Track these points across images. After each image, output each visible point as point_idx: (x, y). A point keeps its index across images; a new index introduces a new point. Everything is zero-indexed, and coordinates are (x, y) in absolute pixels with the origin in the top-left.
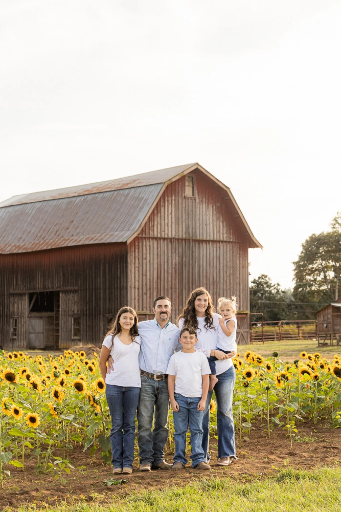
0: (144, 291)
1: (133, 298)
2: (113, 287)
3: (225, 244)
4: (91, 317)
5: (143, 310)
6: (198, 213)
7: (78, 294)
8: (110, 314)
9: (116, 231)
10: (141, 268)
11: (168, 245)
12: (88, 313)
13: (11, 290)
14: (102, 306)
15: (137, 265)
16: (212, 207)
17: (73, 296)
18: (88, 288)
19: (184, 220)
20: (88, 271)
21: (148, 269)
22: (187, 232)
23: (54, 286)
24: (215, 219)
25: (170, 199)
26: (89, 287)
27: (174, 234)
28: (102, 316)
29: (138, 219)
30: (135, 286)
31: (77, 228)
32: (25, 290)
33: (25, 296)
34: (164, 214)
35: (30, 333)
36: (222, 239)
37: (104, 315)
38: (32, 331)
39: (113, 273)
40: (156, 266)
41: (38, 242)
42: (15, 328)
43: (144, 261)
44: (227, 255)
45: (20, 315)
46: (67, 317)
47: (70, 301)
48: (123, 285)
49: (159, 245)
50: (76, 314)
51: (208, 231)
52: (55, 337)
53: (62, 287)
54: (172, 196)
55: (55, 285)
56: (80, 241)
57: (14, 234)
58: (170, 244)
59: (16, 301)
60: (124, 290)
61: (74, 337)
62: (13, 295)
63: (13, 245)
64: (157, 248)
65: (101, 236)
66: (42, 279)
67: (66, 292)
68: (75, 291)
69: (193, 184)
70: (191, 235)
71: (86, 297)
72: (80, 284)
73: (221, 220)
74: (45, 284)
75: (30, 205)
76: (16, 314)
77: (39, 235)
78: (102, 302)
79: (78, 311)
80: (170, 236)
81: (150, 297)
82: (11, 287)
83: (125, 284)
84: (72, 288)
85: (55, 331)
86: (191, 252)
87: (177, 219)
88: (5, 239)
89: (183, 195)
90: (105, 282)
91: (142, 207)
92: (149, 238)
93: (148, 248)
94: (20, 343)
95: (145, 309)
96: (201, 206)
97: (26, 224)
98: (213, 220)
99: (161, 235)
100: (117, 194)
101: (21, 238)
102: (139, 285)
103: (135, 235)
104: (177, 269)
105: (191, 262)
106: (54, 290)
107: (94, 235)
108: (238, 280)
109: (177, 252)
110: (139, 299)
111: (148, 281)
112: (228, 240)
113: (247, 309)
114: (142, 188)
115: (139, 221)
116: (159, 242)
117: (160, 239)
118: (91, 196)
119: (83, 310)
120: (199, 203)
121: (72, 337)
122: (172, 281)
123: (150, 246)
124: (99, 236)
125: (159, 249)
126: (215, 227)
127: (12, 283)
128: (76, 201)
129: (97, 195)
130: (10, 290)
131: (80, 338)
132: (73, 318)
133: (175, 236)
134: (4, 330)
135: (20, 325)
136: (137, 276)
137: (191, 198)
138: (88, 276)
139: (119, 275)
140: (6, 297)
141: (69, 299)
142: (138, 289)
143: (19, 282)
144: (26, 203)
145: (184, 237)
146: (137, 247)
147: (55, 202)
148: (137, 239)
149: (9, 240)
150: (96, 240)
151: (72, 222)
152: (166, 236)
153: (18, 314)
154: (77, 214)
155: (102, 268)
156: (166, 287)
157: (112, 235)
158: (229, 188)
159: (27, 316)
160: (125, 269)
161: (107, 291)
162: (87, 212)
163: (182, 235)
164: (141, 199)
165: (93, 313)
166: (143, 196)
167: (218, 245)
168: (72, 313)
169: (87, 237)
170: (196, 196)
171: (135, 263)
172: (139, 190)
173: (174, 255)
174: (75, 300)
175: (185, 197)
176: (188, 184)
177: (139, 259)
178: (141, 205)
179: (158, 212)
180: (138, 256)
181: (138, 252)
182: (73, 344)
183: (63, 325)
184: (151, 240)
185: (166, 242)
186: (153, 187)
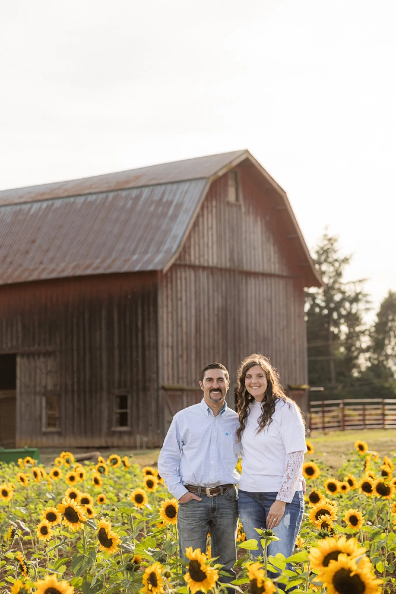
0: (180, 352)
1: (166, 362)
2: (128, 344)
3: (276, 279)
4: (82, 395)
5: (178, 382)
6: (244, 230)
7: (55, 358)
8: (122, 389)
9: (134, 253)
10: (175, 314)
11: (208, 279)
12: (76, 388)
14: (105, 376)
15: (170, 310)
16: (261, 220)
17: (43, 362)
18: (75, 347)
19: (227, 239)
20: (75, 320)
21: (184, 316)
22: (232, 260)
23: (4, 346)
24: (264, 240)
25: (209, 205)
26: (78, 345)
27: (215, 261)
28: (105, 394)
29: (172, 234)
30: (168, 343)
31: (48, 250)
36: (273, 272)
37: (109, 392)
39: (128, 322)
40: (193, 311)
43: (179, 302)
44: (279, 296)
46: (33, 397)
47: (38, 371)
48: (149, 341)
49: (197, 278)
50: (51, 391)
51: (257, 259)
53: (20, 348)
54: (212, 201)
55: (7, 343)
56: (63, 271)
58: (210, 277)
60: (152, 350)
61: (46, 428)
64: (195, 283)
65: (103, 261)
67: (28, 355)
68: (47, 354)
69: (237, 183)
70: (236, 264)
71: (72, 363)
72: (58, 342)
73: (272, 240)
78: (105, 369)
79: (55, 386)
80: (211, 264)
81: (187, 362)
83: (153, 340)
84: (42, 348)
86: (236, 291)
87: (220, 237)
89: (226, 200)
90: (110, 338)
91: (175, 217)
92: (185, 266)
93: (184, 281)
95: (180, 381)
96: (248, 219)
98: (262, 242)
99: (200, 261)
100: (114, 198)
102: (173, 342)
103: (172, 261)
104: (220, 317)
105: (237, 307)
106: (2, 352)
107: (88, 262)
108: (293, 337)
110: (173, 365)
111: (184, 336)
112: (281, 273)
113: (304, 384)
114: (163, 187)
115: (175, 237)
116: (197, 272)
117: (199, 267)
119: (66, 385)
120: (245, 213)
121: (44, 429)
122: (214, 336)
123: (186, 279)
124: (101, 262)
125: (197, 284)
126: (265, 252)
128: (30, 209)
129: (72, 200)
131: (60, 430)
132: (44, 399)
133: (217, 263)
136: (170, 326)
137: (236, 206)
138: (75, 328)
139: (140, 325)
141: (36, 367)
142: (172, 348)
145: (228, 265)
146: (169, 280)
148: (175, 267)
150: (97, 268)
151: (34, 241)
152: (206, 264)
154: (39, 228)
155: (104, 313)
156: (207, 346)
157: (128, 260)
158: (285, 193)
160: (152, 315)
161: (116, 352)
162: (61, 226)
163: (226, 264)
164: (169, 203)
165: (87, 388)
166: (170, 198)
167: (269, 281)
168: (43, 390)
169: (75, 263)
170: (241, 201)
171: (167, 306)
172: (159, 190)
173: (216, 294)
174: (49, 368)
175: (228, 203)
176: (231, 182)
177: (172, 300)
178: (170, 213)
179: (196, 224)
180: (172, 294)
181: (172, 289)
182: (45, 441)
183: (23, 410)
184: (187, 269)
185: (205, 273)
186: (187, 184)
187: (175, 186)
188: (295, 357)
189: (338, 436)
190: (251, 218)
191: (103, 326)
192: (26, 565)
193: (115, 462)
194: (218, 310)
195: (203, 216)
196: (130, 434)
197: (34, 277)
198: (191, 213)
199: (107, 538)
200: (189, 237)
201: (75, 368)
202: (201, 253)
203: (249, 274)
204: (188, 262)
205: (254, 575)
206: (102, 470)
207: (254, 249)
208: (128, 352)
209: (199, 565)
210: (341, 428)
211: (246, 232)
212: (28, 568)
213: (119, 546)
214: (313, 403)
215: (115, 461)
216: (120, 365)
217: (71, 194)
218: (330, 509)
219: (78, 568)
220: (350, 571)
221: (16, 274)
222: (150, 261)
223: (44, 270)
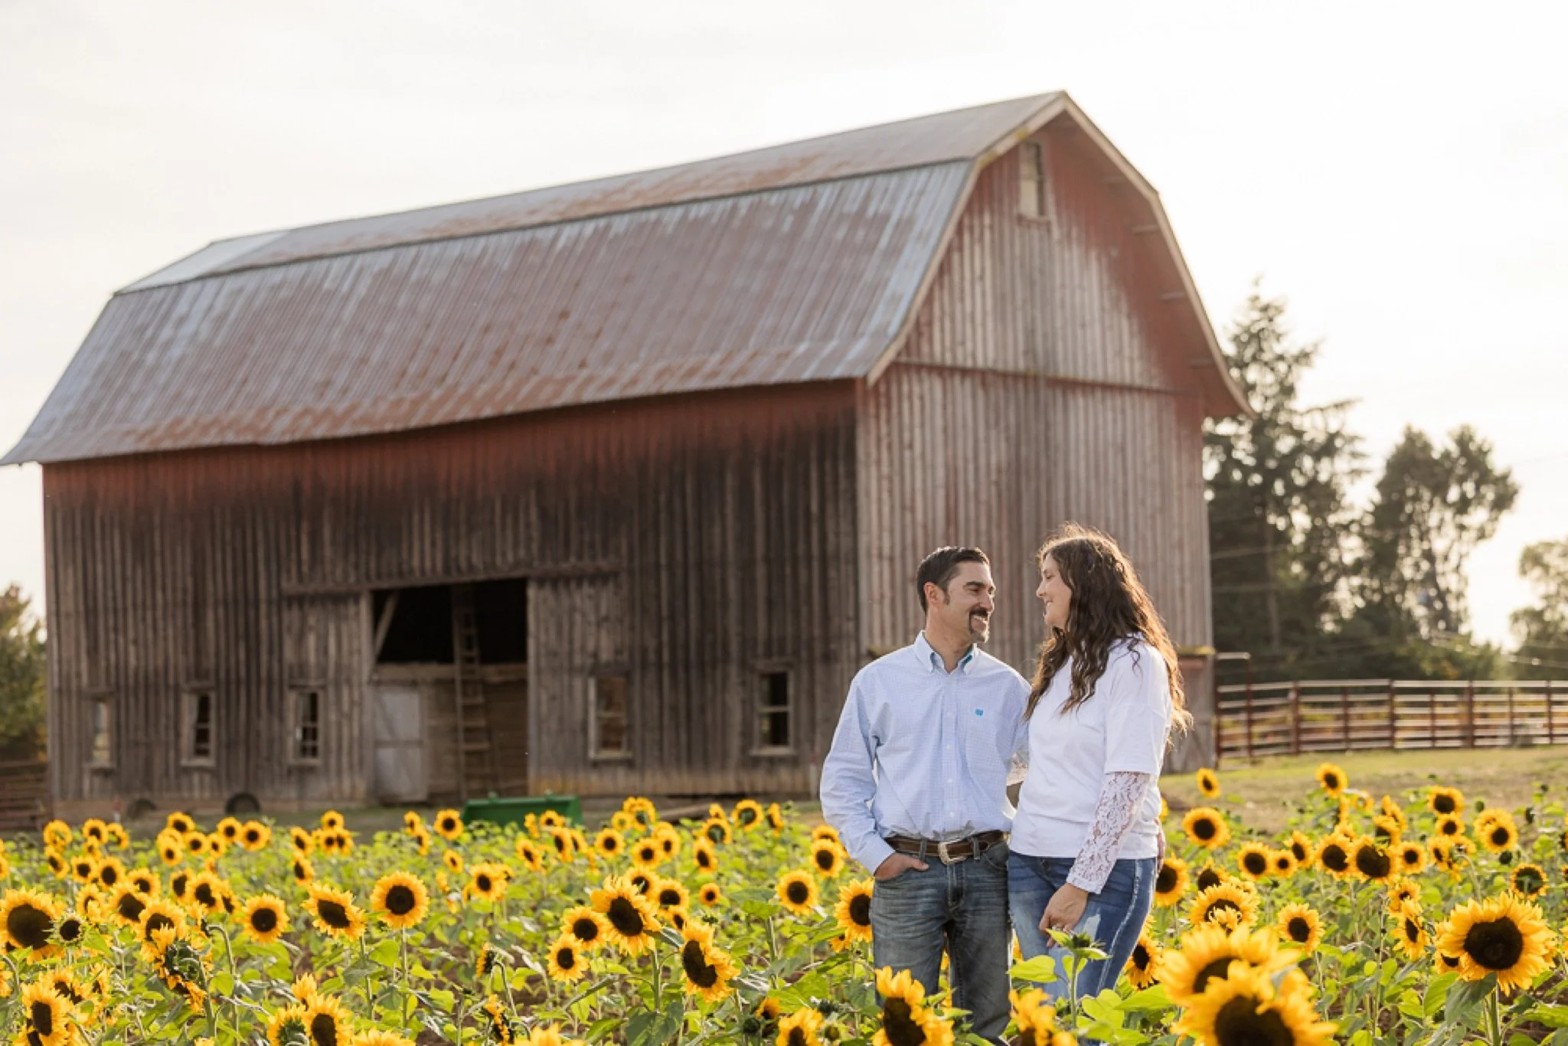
1: (876, 594)
2: (787, 553)
3: (1136, 396)
4: (681, 674)
6: (1058, 281)
7: (618, 586)
8: (775, 659)
9: (799, 337)
10: (896, 480)
11: (974, 397)
12: (666, 656)
13: (289, 579)
14: (734, 629)
15: (885, 470)
16: (1099, 259)
17: (590, 597)
18: (663, 561)
19: (1019, 303)
20: (663, 498)
21: (919, 485)
22: (1030, 351)
23: (499, 560)
24: (1107, 305)
25: (976, 222)
26: (671, 556)
27: (991, 355)
28: (734, 671)
29: (888, 293)
30: (880, 549)
31: (598, 335)
32: (358, 580)
33: (357, 601)
34: (962, 279)
35: (378, 744)
36: (1128, 381)
37: (744, 665)
38: (385, 736)
39: (786, 500)
40: (940, 473)
41: (413, 395)
42: (309, 725)
43: (907, 453)
44: (1143, 437)
45: (331, 673)
46: (566, 678)
47: (578, 617)
48: (838, 546)
49: (949, 396)
50: (608, 664)
51: (1089, 350)
52: (462, 758)
53: (536, 564)
54: (981, 213)
55: (504, 554)
56: (634, 381)
57: (290, 372)
58: (980, 392)
59: (312, 620)
60: (843, 567)
61: (597, 751)
62: (300, 600)
63: (298, 408)
64: (945, 407)
65: (728, 357)
66: (439, 536)
67: (556, 581)
68: (599, 578)
69: (1040, 171)
70: (1041, 362)
71: (658, 597)
72: (624, 549)
73: (1124, 307)
74: (453, 554)
75: (337, 265)
76: (313, 672)
77: (413, 368)
78: (733, 612)
79: (618, 652)
80: (980, 363)
82: (289, 571)
83: (845, 542)
84: (587, 565)
85: (461, 735)
86: (1042, 426)
87: (1001, 299)
88: (250, 387)
89: (1015, 212)
90: (746, 539)
91: (894, 252)
92: (920, 367)
93: (917, 404)
94: (334, 783)
96: (1067, 255)
97: (336, 334)
98: (1102, 309)
99: (954, 357)
100: (753, 209)
101: (327, 384)
102: (892, 548)
103: (890, 356)
104: (1004, 486)
105: (1043, 463)
106: (495, 575)
107: (691, 361)
108: (1176, 534)
109: (1002, 425)
110: (893, 601)
112: (1146, 384)
113: (1204, 643)
114: (867, 182)
115: (895, 299)
116: (949, 382)
117: (953, 370)
118: (626, 218)
119: (644, 650)
120: (1060, 242)
121: (592, 754)
122: (989, 532)
123: (922, 398)
124: (723, 362)
125: (950, 409)
126: (1108, 334)
127: (294, 555)
128: (556, 239)
129: (653, 215)
130: (285, 584)
131: (629, 755)
132: (592, 684)
133: (995, 361)
134: (258, 734)
135: (333, 717)
136: (886, 510)
137: (1039, 224)
138: (663, 517)
139: (814, 507)
140: (263, 608)
141: (572, 610)
142: (892, 559)
143: (328, 551)
144: (320, 257)
145: (1022, 366)
146: (883, 400)
147: (456, 249)
148: (895, 368)
149: (268, 394)
150: (714, 374)
151: (564, 315)
152: (969, 364)
153: (323, 672)
154: (577, 284)
155: (730, 481)
157: (786, 355)
158: (1155, 192)
159: (365, 678)
160: (843, 485)
161: (760, 572)
162: (628, 279)
163: (1016, 361)
164: (882, 220)
165: (693, 656)
166: (882, 208)
167: (1119, 401)
168: (589, 661)
169: (660, 365)
170: (1052, 215)
171: (879, 462)
172: (859, 188)
173: (993, 433)
174: (603, 611)
175: (1021, 219)
176: (1026, 169)
177: (890, 447)
178: (884, 241)
179: (944, 268)
180: (889, 434)
181: (889, 421)
182: (595, 781)
183: (544, 709)
184: (924, 374)
185: (968, 383)
186: (924, 174)
187: (894, 180)
188: (1183, 580)
189: (1286, 766)
190: (1076, 251)
191: (730, 510)
192: (508, 1025)
193: (749, 817)
194: (999, 471)
195: (961, 249)
196: (794, 762)
197: (567, 397)
198: (933, 241)
199: (704, 964)
200: (929, 300)
201: (665, 612)
202: (959, 338)
203: (1070, 386)
204: (926, 360)
205: (1029, 1019)
206: (717, 833)
207: (1083, 326)
208: (788, 571)
209: (908, 1010)
210: (1292, 749)
211: (1063, 286)
212: (512, 1033)
213: (732, 983)
214: (1224, 689)
215: (750, 814)
216: (770, 603)
217: (650, 203)
218: (1239, 899)
219: (642, 1041)
220: (1256, 1001)
221: (526, 390)
222: (837, 356)
223: (589, 380)
